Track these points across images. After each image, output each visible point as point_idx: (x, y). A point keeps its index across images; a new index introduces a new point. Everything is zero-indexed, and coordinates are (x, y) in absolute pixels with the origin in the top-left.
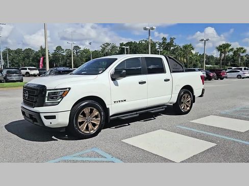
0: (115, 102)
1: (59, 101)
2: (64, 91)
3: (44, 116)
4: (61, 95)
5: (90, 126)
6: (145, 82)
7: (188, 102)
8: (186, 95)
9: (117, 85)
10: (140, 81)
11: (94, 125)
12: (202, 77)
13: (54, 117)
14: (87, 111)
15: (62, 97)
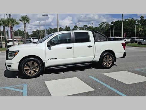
0: (49, 59)
1: (13, 57)
2: (16, 52)
3: (7, 65)
4: (14, 55)
5: (32, 72)
6: (71, 48)
7: (111, 61)
8: (108, 56)
9: (50, 49)
10: (67, 47)
11: (35, 71)
12: (123, 44)
13: (10, 66)
14: (30, 63)
15: (15, 56)
